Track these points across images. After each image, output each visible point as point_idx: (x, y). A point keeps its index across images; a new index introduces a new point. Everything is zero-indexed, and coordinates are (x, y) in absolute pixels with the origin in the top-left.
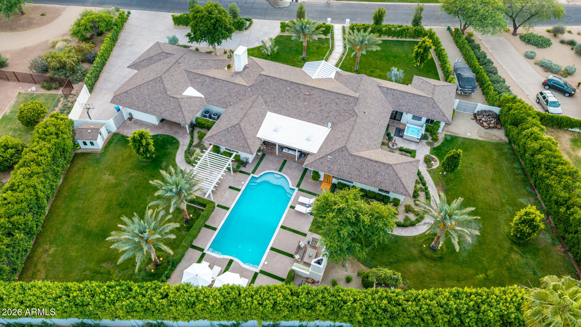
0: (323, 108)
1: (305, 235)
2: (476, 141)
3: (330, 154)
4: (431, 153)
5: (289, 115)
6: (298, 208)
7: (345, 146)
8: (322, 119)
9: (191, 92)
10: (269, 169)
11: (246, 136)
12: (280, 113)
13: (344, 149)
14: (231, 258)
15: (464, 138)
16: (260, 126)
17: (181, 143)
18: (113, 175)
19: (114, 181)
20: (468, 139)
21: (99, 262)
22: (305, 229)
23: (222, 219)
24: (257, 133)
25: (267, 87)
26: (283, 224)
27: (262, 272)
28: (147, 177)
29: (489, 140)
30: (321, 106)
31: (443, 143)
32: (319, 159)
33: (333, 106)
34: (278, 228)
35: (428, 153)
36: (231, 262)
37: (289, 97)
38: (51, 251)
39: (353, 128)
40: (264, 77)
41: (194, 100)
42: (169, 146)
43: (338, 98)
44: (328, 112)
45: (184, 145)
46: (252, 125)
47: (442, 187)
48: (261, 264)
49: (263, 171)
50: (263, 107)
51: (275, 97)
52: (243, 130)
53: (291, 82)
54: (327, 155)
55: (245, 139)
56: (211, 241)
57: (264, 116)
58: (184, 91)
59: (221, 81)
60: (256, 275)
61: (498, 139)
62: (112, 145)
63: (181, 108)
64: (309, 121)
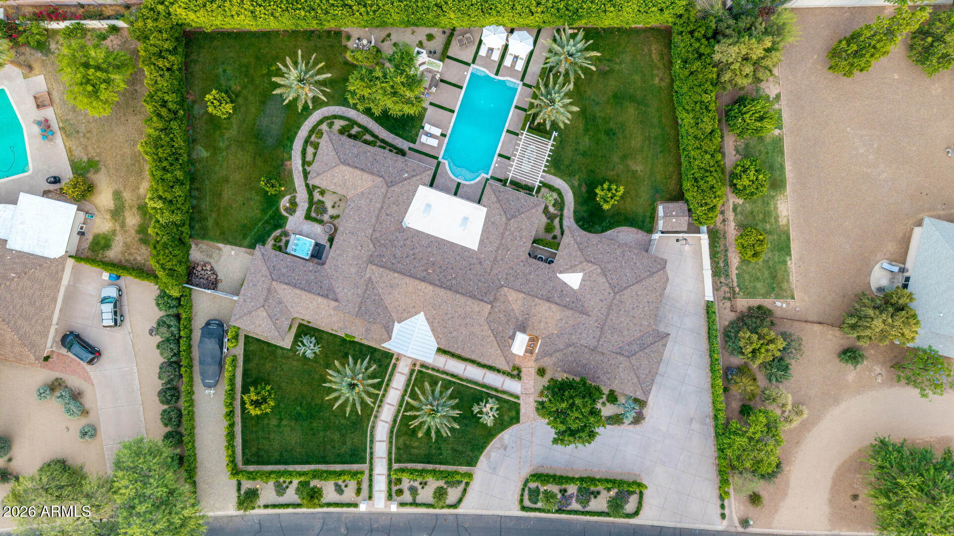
0: (411, 252)
1: (431, 104)
2: (227, 241)
3: (405, 179)
4: (287, 218)
5: (452, 244)
6: (437, 132)
7: (389, 187)
8: (413, 237)
9: (573, 280)
10: (471, 186)
11: (498, 205)
12: (463, 248)
13: (390, 184)
14: (497, 78)
15: (240, 246)
16: (484, 225)
17: (572, 220)
18: (633, 171)
19: (630, 162)
20: (236, 244)
21: (611, 71)
22: (431, 111)
23: (511, 119)
24: (487, 213)
25: (480, 284)
26: (452, 116)
27: (469, 65)
28: (598, 170)
29: (211, 243)
30: (414, 254)
31: (269, 236)
32: (417, 175)
33: (398, 254)
34: (456, 111)
35: (291, 218)
36: (497, 74)
37: (452, 268)
38: (657, 81)
39: (378, 218)
40: (485, 299)
41: (566, 265)
42: (585, 215)
43: (393, 264)
44: (405, 245)
45: (569, 218)
46: (493, 223)
47: (285, 170)
48: (470, 72)
49: (477, 183)
50: (483, 256)
51: (470, 270)
52: (502, 213)
53: (450, 289)
54: (408, 179)
55: (499, 201)
56: (518, 94)
57: (482, 242)
58: (583, 280)
59: (539, 296)
60: (474, 62)
61: (200, 245)
62: (649, 214)
63: (579, 247)
64: (428, 235)
